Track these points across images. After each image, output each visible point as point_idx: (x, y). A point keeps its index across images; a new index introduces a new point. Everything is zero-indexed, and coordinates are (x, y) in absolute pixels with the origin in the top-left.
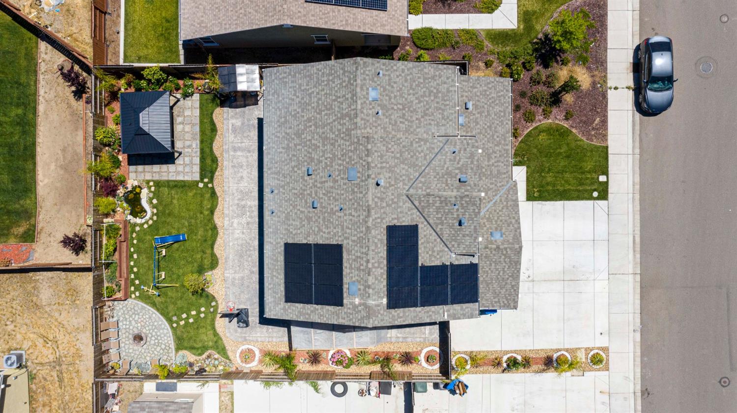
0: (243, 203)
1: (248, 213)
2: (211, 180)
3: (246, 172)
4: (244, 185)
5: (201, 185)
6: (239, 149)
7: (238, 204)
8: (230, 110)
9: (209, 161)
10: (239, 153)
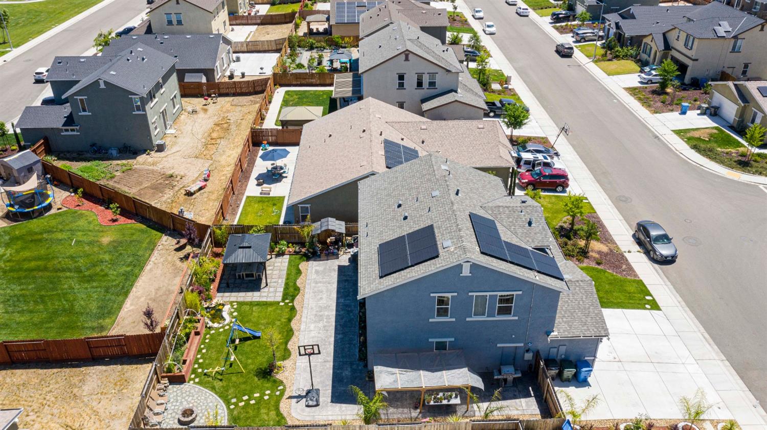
0: (320, 314)
1: (325, 320)
2: (292, 301)
3: (325, 295)
4: (323, 302)
5: (282, 304)
6: (320, 282)
7: (316, 315)
8: (314, 262)
9: (292, 289)
10: (319, 285)
